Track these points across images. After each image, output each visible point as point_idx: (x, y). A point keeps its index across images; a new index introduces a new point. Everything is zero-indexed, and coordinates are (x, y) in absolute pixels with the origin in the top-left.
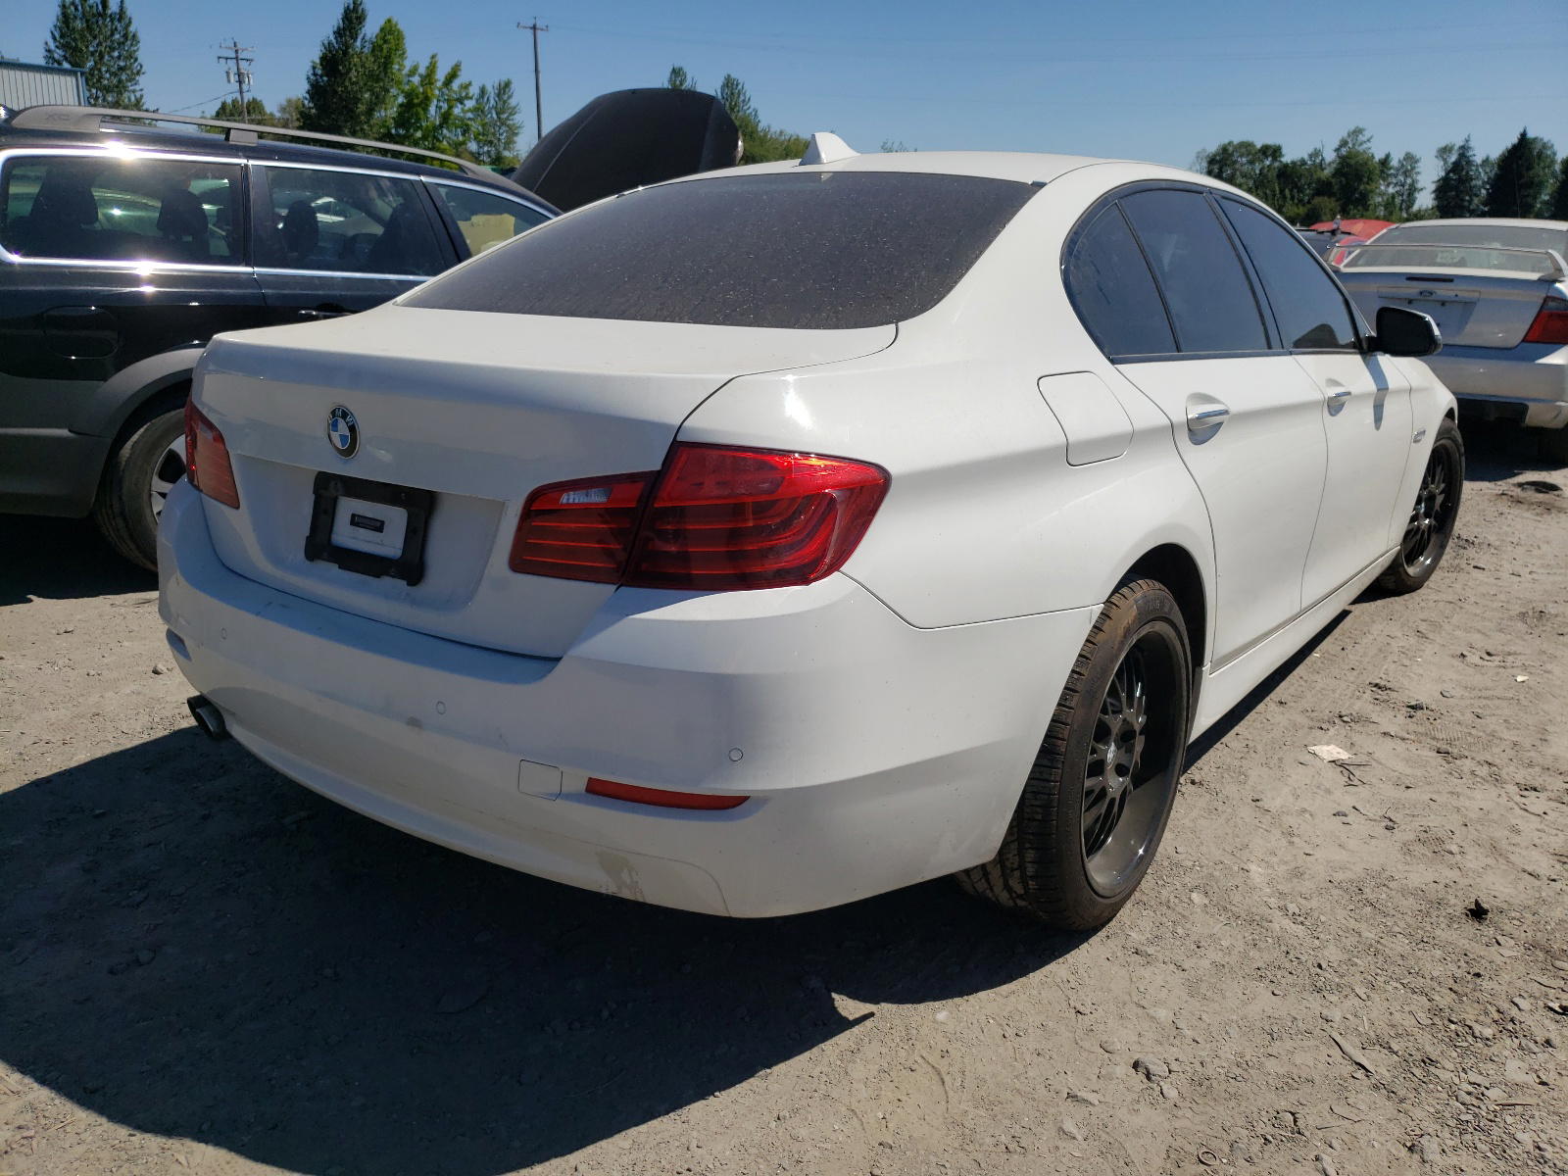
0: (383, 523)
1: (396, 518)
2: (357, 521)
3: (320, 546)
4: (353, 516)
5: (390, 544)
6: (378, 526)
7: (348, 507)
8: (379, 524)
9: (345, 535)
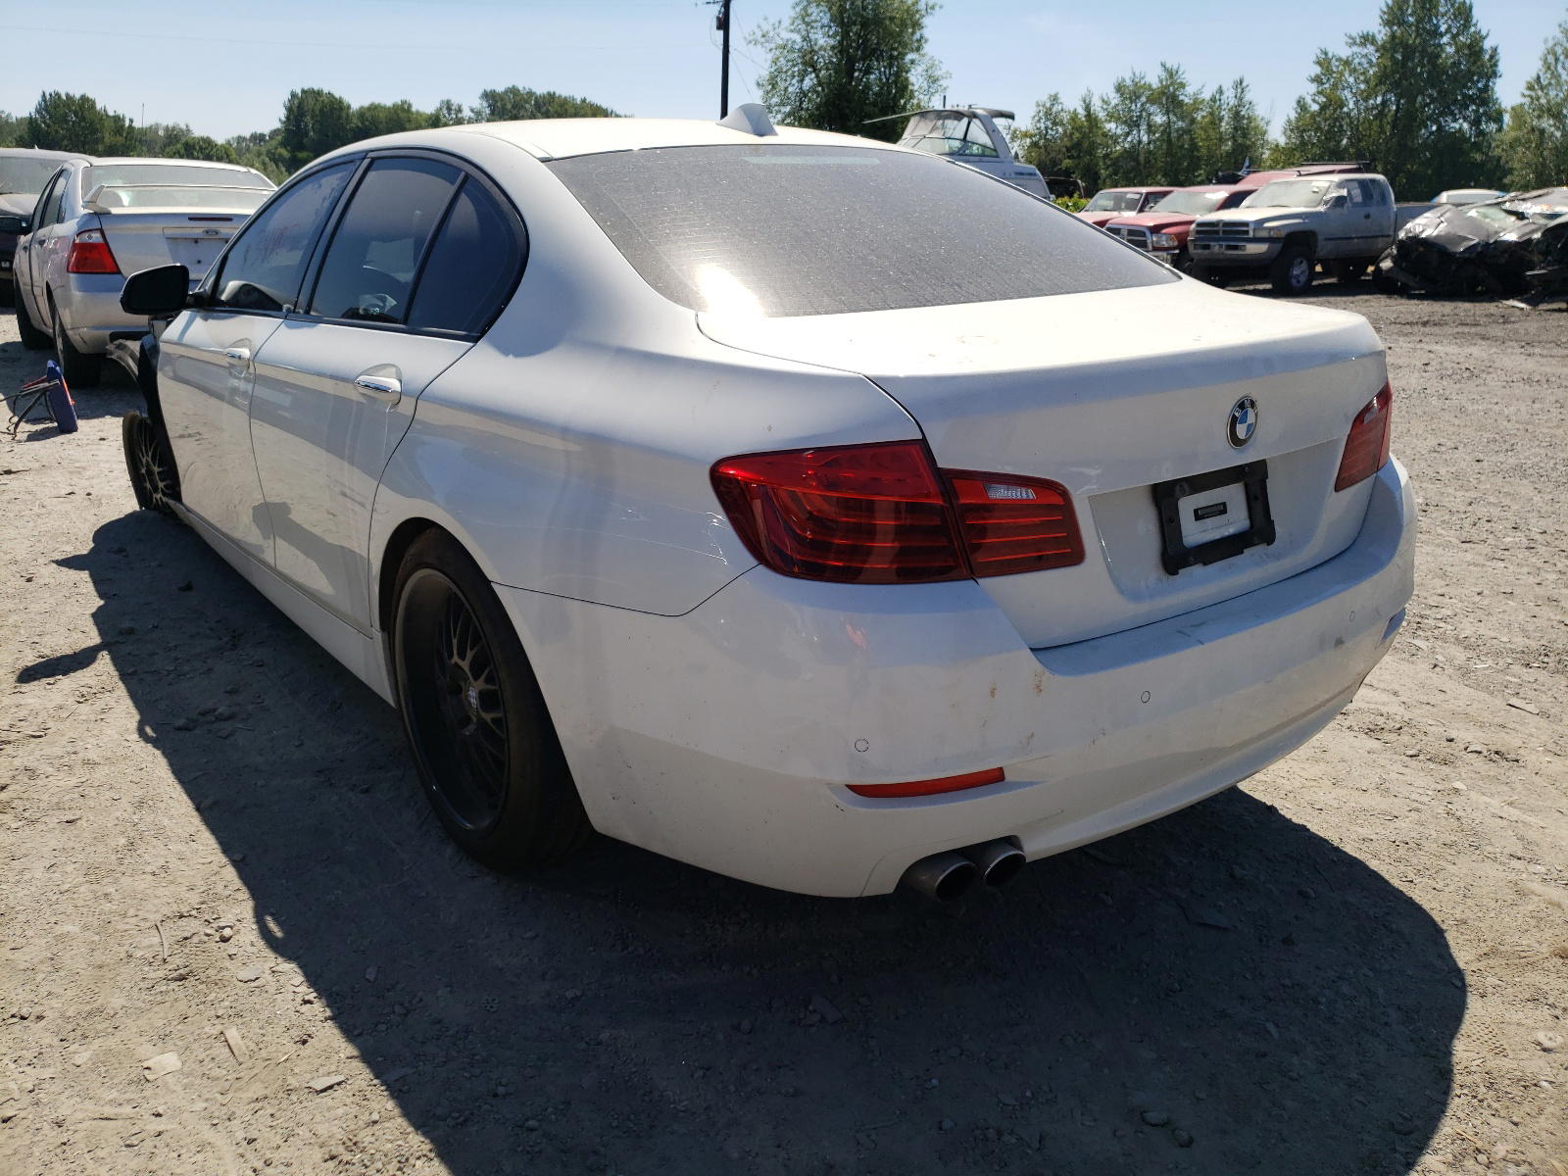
0: (1224, 504)
1: (1234, 495)
2: (1200, 515)
3: (1175, 557)
4: (1196, 511)
5: (1237, 520)
6: (1221, 509)
7: (1187, 505)
8: (1222, 508)
9: (1194, 533)
